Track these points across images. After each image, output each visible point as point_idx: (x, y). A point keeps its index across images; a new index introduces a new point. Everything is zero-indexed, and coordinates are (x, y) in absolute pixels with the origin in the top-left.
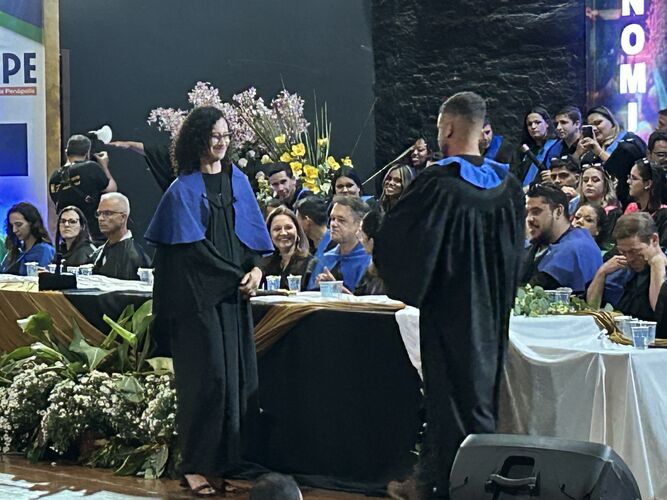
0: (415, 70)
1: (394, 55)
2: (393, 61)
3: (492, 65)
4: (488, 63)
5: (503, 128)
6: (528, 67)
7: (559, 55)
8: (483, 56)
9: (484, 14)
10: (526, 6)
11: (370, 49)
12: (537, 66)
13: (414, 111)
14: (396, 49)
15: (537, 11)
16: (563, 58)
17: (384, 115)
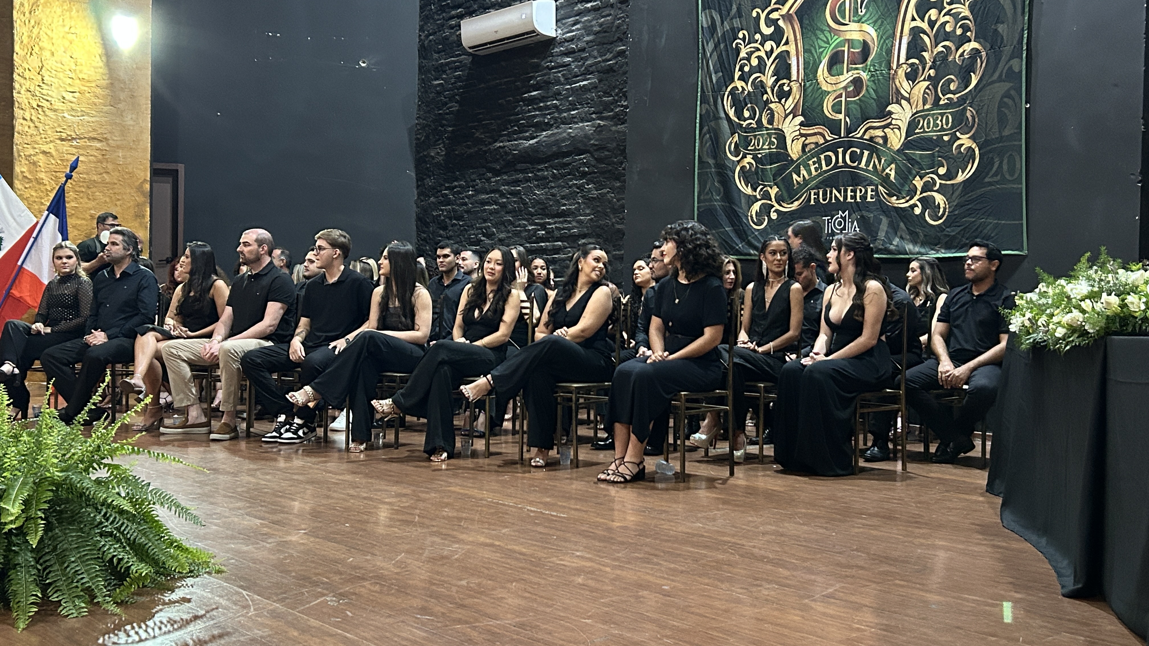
0: (443, 188)
1: (430, 177)
2: (430, 182)
3: (496, 181)
4: (493, 180)
5: (503, 228)
6: (521, 181)
7: (542, 170)
8: (489, 175)
9: (490, 144)
10: (521, 135)
11: (413, 175)
12: (528, 180)
13: (442, 218)
14: (431, 173)
15: (527, 139)
16: (546, 173)
17: (422, 221)
